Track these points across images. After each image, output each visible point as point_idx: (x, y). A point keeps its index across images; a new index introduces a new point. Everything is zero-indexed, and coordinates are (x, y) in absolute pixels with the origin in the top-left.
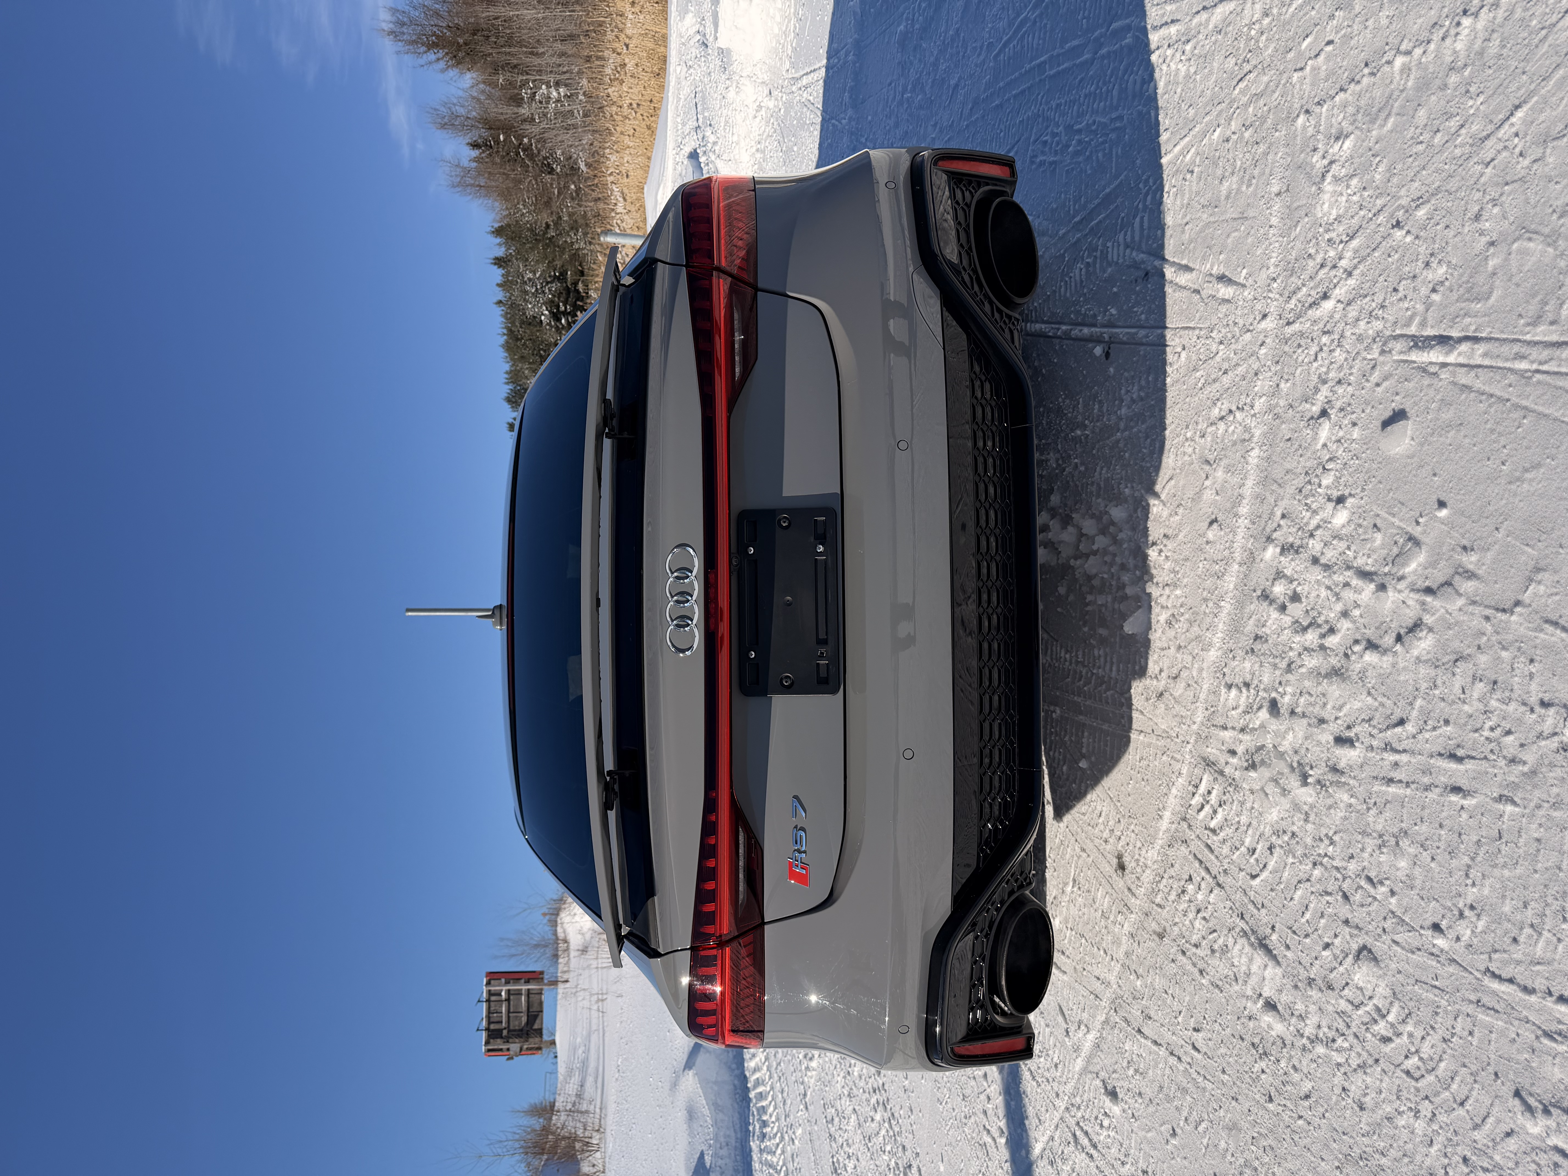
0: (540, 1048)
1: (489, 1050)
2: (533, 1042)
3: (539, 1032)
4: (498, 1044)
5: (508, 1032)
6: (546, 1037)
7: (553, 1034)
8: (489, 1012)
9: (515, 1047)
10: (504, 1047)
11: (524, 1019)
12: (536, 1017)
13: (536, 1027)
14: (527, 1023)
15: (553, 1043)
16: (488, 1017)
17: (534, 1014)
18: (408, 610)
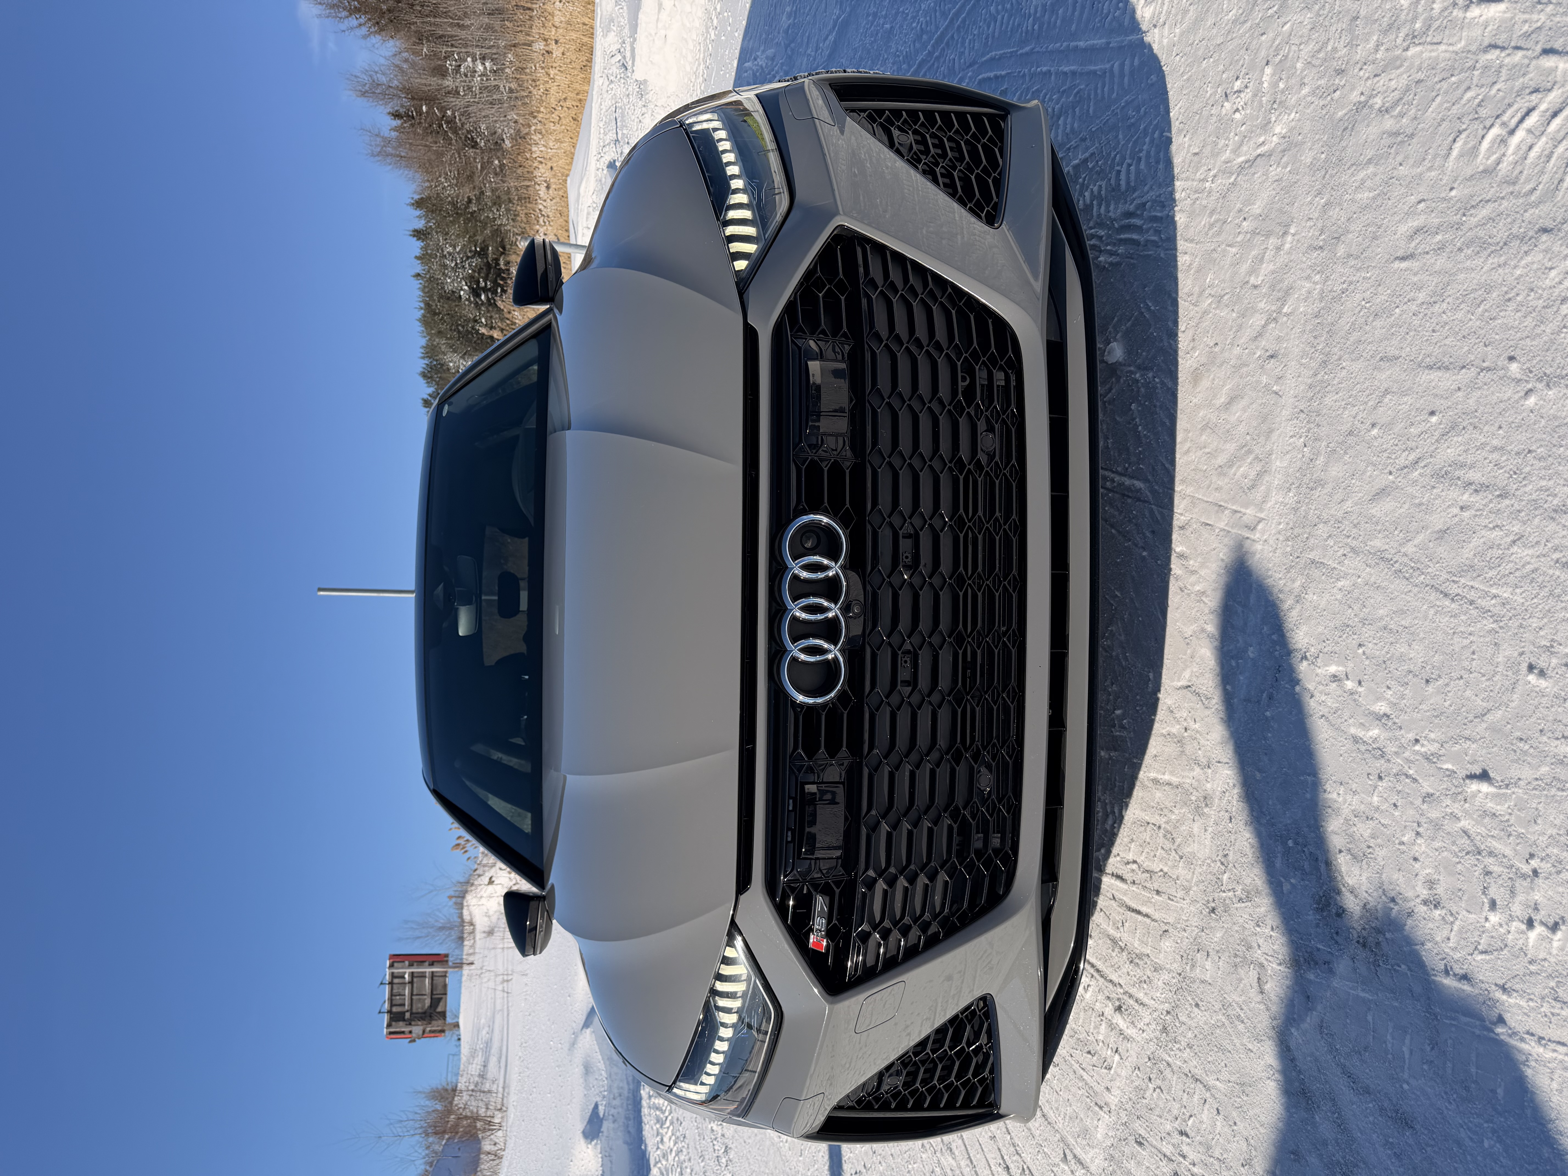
0: (443, 1031)
1: (391, 1033)
2: (436, 1025)
3: (443, 1015)
4: (401, 1026)
5: (411, 1014)
6: (449, 1020)
7: (457, 1016)
8: (392, 995)
9: (417, 1029)
10: (407, 1029)
11: (428, 1002)
12: (440, 1000)
13: (439, 1009)
14: (431, 1006)
15: (457, 1025)
16: (391, 1000)
17: (438, 996)
18: (320, 590)
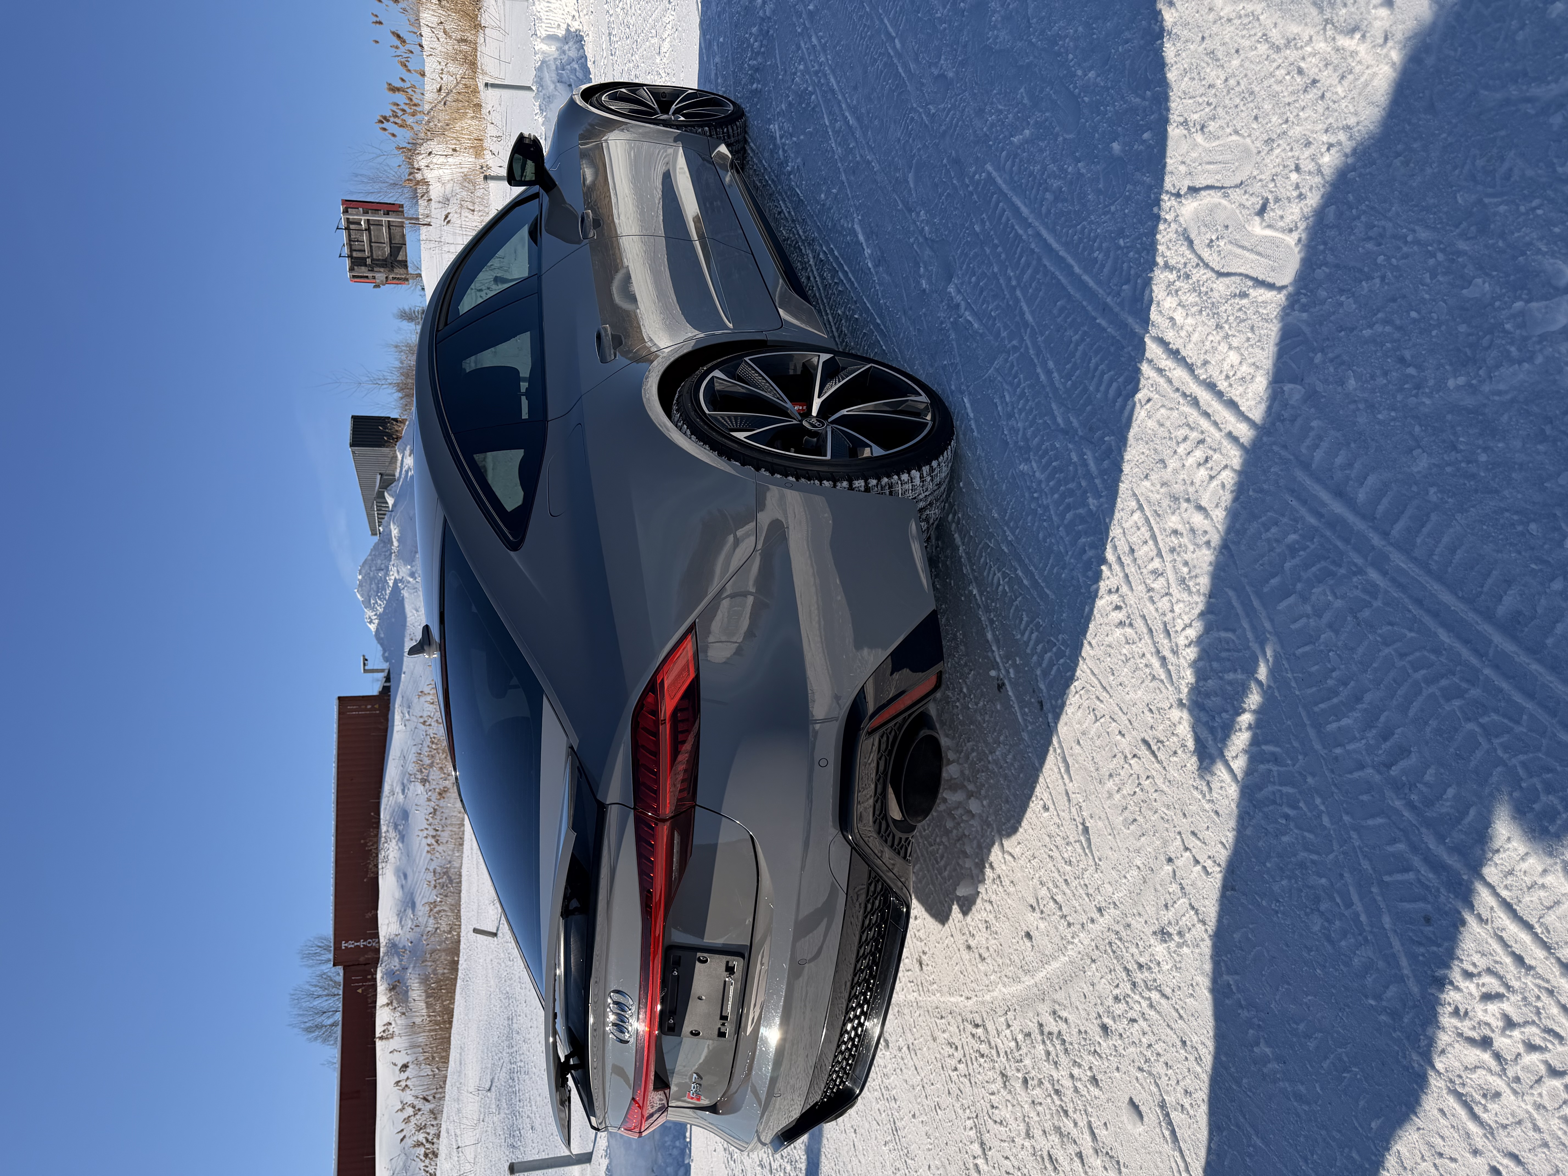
0: (407, 280)
1: (354, 277)
2: (399, 272)
3: (404, 264)
4: (363, 271)
5: (372, 260)
8: (350, 240)
9: (380, 276)
10: (370, 275)
11: (387, 250)
13: (400, 258)
14: (391, 254)
15: (420, 275)
16: (350, 246)
17: (398, 247)
